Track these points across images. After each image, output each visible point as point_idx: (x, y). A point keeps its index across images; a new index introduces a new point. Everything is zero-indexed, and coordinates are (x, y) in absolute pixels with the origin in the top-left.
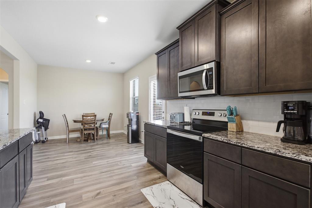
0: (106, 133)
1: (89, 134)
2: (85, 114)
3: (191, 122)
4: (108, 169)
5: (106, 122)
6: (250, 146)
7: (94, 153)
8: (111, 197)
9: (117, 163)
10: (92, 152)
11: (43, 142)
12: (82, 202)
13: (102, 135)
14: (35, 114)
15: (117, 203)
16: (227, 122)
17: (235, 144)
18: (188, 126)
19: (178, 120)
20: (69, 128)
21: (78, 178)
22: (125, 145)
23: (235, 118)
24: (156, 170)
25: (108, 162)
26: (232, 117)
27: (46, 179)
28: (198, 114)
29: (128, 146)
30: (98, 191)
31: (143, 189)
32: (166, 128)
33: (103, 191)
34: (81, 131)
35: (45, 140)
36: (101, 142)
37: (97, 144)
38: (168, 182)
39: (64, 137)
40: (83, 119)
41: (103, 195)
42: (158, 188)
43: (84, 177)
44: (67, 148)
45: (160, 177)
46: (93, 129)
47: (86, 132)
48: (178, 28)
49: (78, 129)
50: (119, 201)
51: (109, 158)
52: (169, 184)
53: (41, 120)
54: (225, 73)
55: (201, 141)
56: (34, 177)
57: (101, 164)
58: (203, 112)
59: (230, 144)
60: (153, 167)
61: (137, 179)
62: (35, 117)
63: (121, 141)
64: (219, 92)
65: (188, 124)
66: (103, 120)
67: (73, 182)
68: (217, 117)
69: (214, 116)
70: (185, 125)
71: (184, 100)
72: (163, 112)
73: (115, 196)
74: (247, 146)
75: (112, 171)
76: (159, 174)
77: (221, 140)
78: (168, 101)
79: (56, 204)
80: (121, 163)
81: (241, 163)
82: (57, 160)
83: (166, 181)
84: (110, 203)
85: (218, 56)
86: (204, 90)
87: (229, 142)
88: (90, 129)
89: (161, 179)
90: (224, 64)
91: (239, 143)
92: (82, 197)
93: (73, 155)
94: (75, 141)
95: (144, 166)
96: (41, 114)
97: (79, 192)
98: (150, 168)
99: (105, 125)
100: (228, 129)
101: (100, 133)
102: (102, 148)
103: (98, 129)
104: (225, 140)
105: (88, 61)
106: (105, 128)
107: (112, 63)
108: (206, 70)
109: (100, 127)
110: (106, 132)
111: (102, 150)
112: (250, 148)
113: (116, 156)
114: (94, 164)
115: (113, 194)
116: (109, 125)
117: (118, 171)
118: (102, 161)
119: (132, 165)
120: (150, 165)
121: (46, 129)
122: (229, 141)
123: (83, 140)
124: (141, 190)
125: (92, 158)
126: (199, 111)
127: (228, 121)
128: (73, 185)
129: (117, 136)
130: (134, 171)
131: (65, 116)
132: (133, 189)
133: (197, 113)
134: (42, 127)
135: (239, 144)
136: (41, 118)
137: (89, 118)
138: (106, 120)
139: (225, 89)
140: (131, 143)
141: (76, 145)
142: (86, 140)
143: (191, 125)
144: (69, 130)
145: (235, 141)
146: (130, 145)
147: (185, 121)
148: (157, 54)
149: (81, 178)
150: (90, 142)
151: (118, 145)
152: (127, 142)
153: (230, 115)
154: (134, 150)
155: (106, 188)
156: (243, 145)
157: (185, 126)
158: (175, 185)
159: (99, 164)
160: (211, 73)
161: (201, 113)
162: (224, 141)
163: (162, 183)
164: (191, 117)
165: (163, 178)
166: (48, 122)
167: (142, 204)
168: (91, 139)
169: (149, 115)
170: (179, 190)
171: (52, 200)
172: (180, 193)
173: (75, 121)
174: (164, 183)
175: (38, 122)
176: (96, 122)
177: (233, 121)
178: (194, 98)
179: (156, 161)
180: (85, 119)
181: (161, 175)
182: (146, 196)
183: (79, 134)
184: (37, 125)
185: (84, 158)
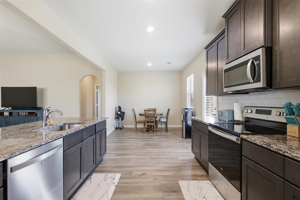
0: (164, 127)
1: (151, 126)
2: (149, 109)
3: (243, 121)
4: (158, 157)
5: (165, 117)
6: (294, 157)
7: (151, 142)
8: (152, 180)
9: (166, 153)
10: (150, 141)
11: (120, 129)
12: (131, 176)
13: (161, 128)
14: (116, 108)
15: (155, 186)
16: (286, 124)
17: (276, 151)
18: (240, 125)
19: (226, 118)
20: (137, 120)
21: (134, 159)
22: (179, 139)
23: (298, 118)
24: (201, 168)
25: (159, 151)
26: (293, 117)
27: (115, 155)
28: (251, 112)
29: (181, 140)
30: (144, 172)
31: (181, 181)
32: (208, 126)
33: (148, 173)
34: (144, 123)
35: (122, 128)
36: (159, 134)
37: (156, 135)
38: (209, 182)
39: (133, 126)
40: (145, 113)
41: (147, 175)
42: (195, 184)
43: (139, 159)
44: (134, 135)
45: (203, 175)
46: (153, 122)
47: (148, 124)
48: (224, 17)
49: (142, 121)
50: (156, 184)
51: (161, 148)
52: (209, 184)
53: (119, 113)
54: (278, 60)
55: (239, 142)
56: (107, 152)
57: (154, 151)
58: (256, 110)
59: (270, 150)
60: (198, 164)
61: (179, 171)
62: (116, 110)
63: (176, 135)
64: (270, 85)
65: (238, 123)
66: (162, 115)
67: (130, 161)
68: (274, 117)
69: (271, 115)
70: (235, 124)
71: (237, 95)
72: (215, 109)
73: (155, 179)
74: (290, 156)
75: (160, 159)
76: (202, 172)
77: (260, 144)
78: (219, 97)
79: (115, 173)
80: (169, 154)
81: (283, 177)
82: (125, 143)
83: (208, 180)
84: (150, 184)
85: (268, 39)
86: (249, 83)
87: (269, 148)
88: (151, 122)
89: (202, 177)
90: (277, 48)
91: (280, 150)
92: (132, 173)
93: (136, 141)
94: (141, 130)
95: (190, 161)
96: (120, 108)
97: (131, 169)
98: (195, 164)
99: (163, 119)
100: (287, 132)
101: (159, 126)
102: (158, 139)
103: (158, 123)
104: (265, 144)
105: (149, 64)
106: (163, 122)
107: (169, 63)
108: (252, 59)
109: (159, 121)
110: (164, 125)
111: (158, 140)
112: (294, 159)
113: (168, 147)
114: (148, 151)
115: (154, 178)
116: (167, 120)
117: (164, 160)
118: (155, 149)
119: (179, 158)
120: (196, 161)
121: (122, 119)
122: (269, 146)
123: (145, 130)
124: (179, 181)
125: (149, 145)
126: (252, 109)
127: (286, 122)
128: (130, 163)
129: (174, 130)
130: (178, 163)
131: (134, 110)
132: (172, 178)
133: (249, 111)
134: (120, 118)
135: (281, 152)
136: (119, 111)
137: (151, 112)
138: (165, 114)
139: (278, 81)
140: (184, 138)
141: (140, 134)
142: (148, 131)
143: (243, 124)
144: (137, 121)
145: (275, 148)
146: (184, 139)
147: (235, 119)
148: (206, 48)
149: (136, 159)
150: (151, 133)
151: (173, 138)
152: (181, 136)
153: (290, 115)
154: (186, 145)
155: (150, 171)
156: (286, 154)
157: (235, 126)
158: (215, 187)
159: (152, 151)
160: (258, 62)
161: (254, 111)
162: (263, 145)
163: (201, 181)
164: (242, 115)
165: (206, 177)
166: (123, 114)
167: (175, 194)
168: (151, 130)
169: (203, 111)
170: (218, 192)
171: (114, 170)
172: (217, 196)
173: (140, 115)
174: (204, 181)
175: (118, 114)
176: (155, 116)
177: (294, 123)
178: (247, 93)
179: (200, 158)
180: (146, 113)
181: (204, 173)
182: (181, 188)
183: (143, 126)
184: (117, 116)
185: (142, 144)
